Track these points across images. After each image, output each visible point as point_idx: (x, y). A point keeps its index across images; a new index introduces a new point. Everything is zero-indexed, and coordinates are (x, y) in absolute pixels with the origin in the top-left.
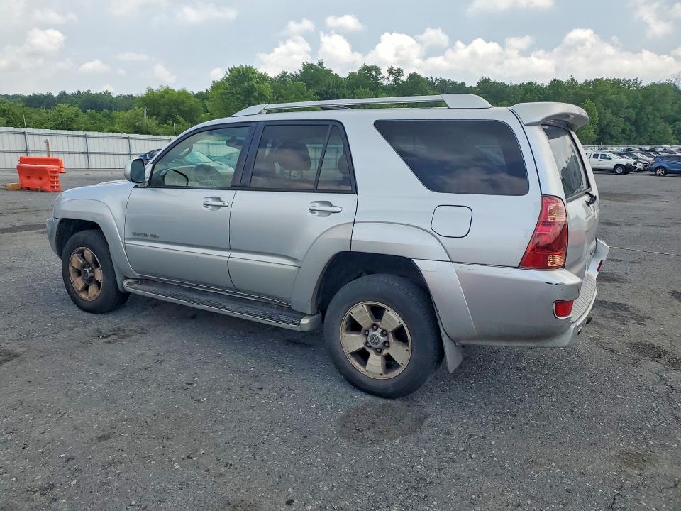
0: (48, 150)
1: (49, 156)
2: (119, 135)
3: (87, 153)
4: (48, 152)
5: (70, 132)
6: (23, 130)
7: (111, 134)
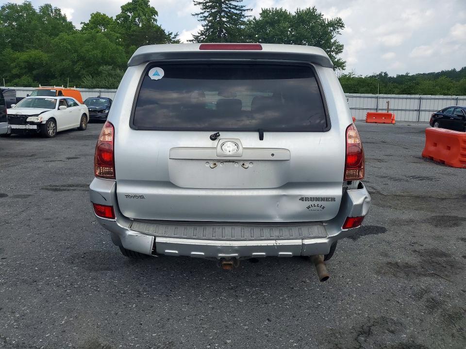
0: (388, 108)
1: (388, 112)
2: (449, 97)
3: (419, 111)
4: (388, 109)
5: (409, 96)
6: (377, 95)
7: (442, 97)
